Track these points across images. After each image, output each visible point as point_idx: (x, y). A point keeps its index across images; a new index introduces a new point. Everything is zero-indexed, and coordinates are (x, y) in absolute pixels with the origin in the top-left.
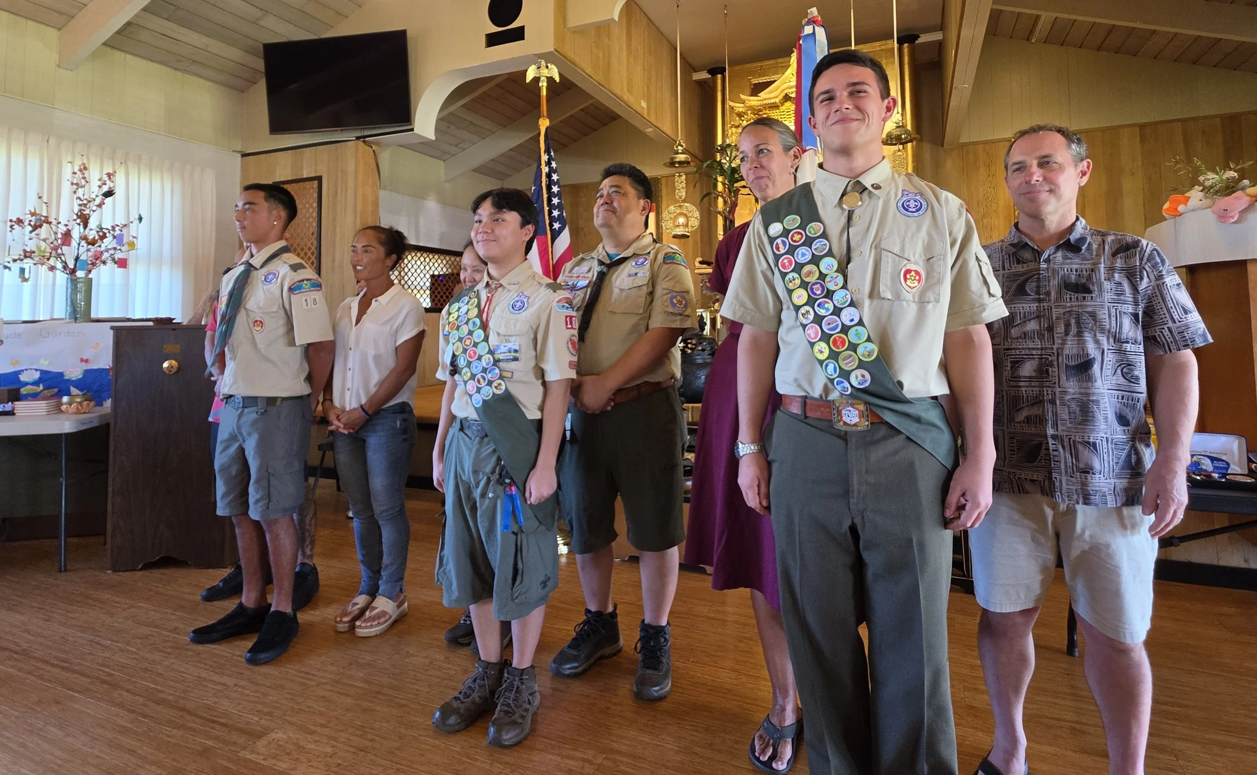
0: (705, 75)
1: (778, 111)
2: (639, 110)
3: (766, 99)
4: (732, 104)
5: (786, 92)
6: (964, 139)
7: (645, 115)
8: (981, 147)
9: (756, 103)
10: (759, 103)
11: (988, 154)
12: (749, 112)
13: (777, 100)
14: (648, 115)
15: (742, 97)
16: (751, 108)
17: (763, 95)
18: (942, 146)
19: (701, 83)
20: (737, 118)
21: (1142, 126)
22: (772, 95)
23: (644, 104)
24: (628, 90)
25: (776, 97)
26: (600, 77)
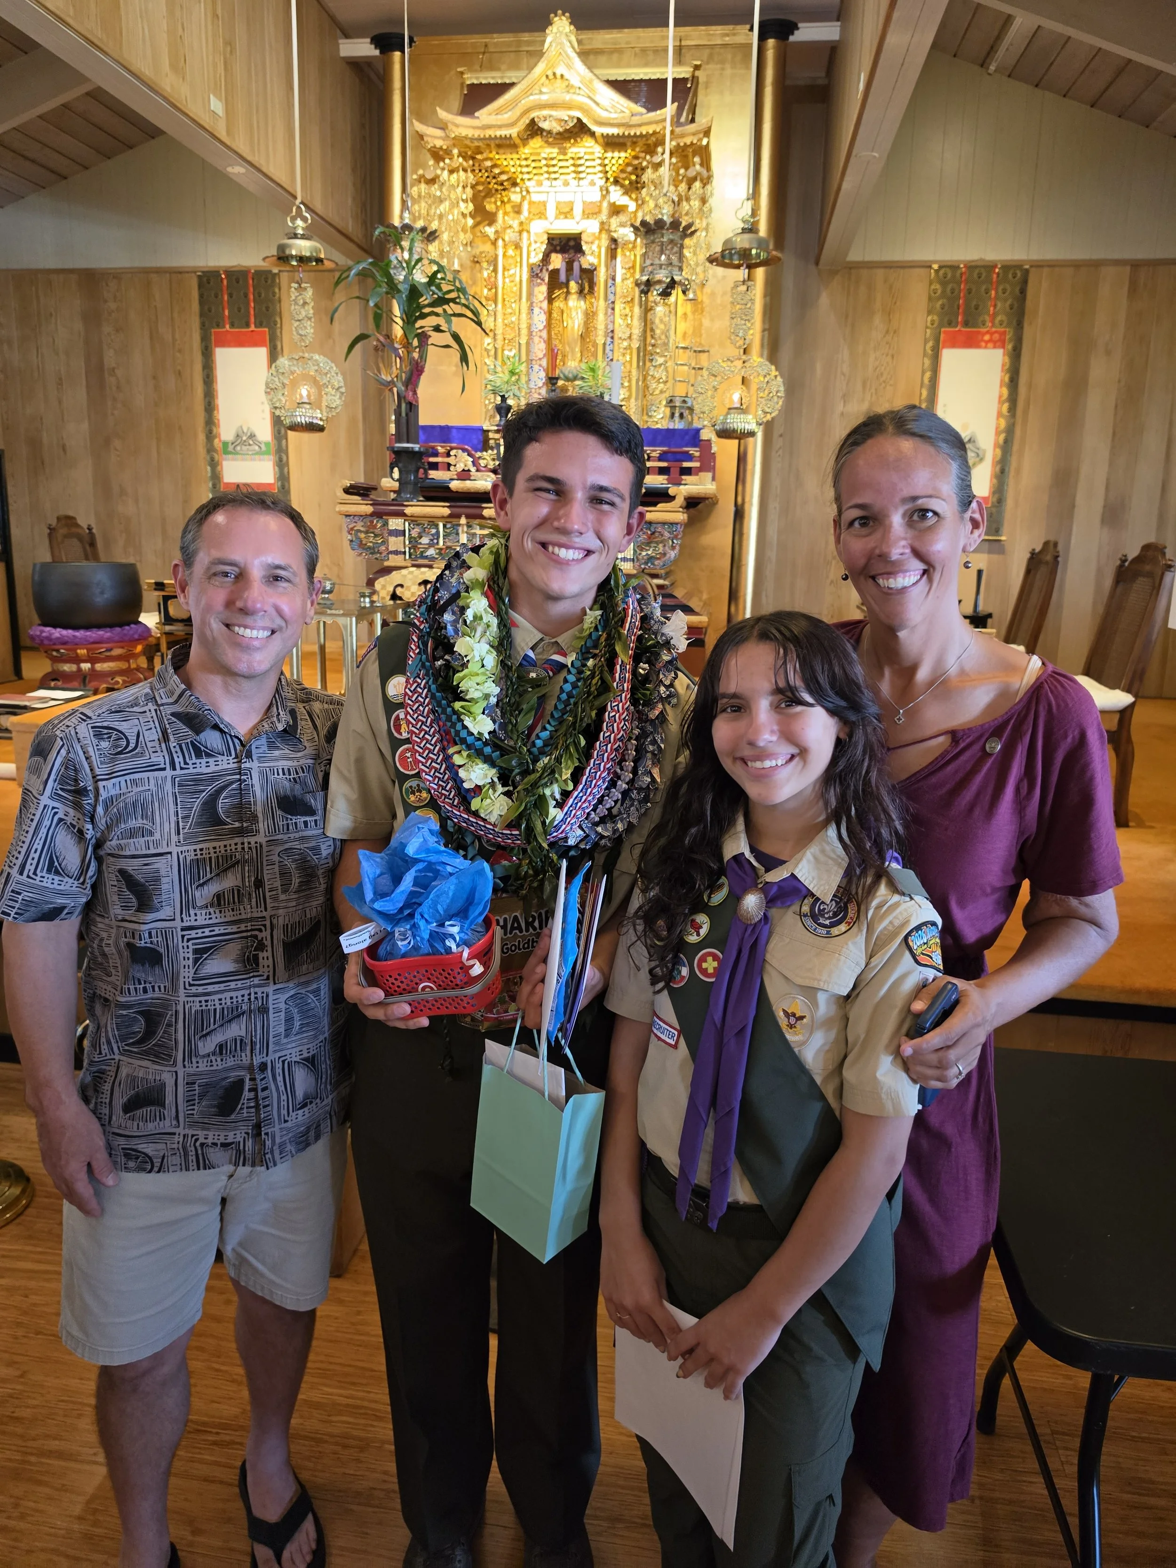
0: (363, 48)
1: (515, 156)
2: (206, 121)
3: (489, 127)
4: (420, 127)
5: (533, 114)
6: (855, 255)
7: (222, 134)
8: (880, 273)
9: (470, 133)
10: (477, 133)
11: (891, 288)
12: (455, 152)
13: (513, 132)
14: (229, 132)
15: (442, 114)
16: (458, 141)
17: (486, 115)
18: (817, 263)
19: (357, 65)
20: (431, 162)
21: (1136, 265)
22: (507, 117)
23: (216, 105)
24: (174, 67)
25: (512, 125)
26: (92, 27)
